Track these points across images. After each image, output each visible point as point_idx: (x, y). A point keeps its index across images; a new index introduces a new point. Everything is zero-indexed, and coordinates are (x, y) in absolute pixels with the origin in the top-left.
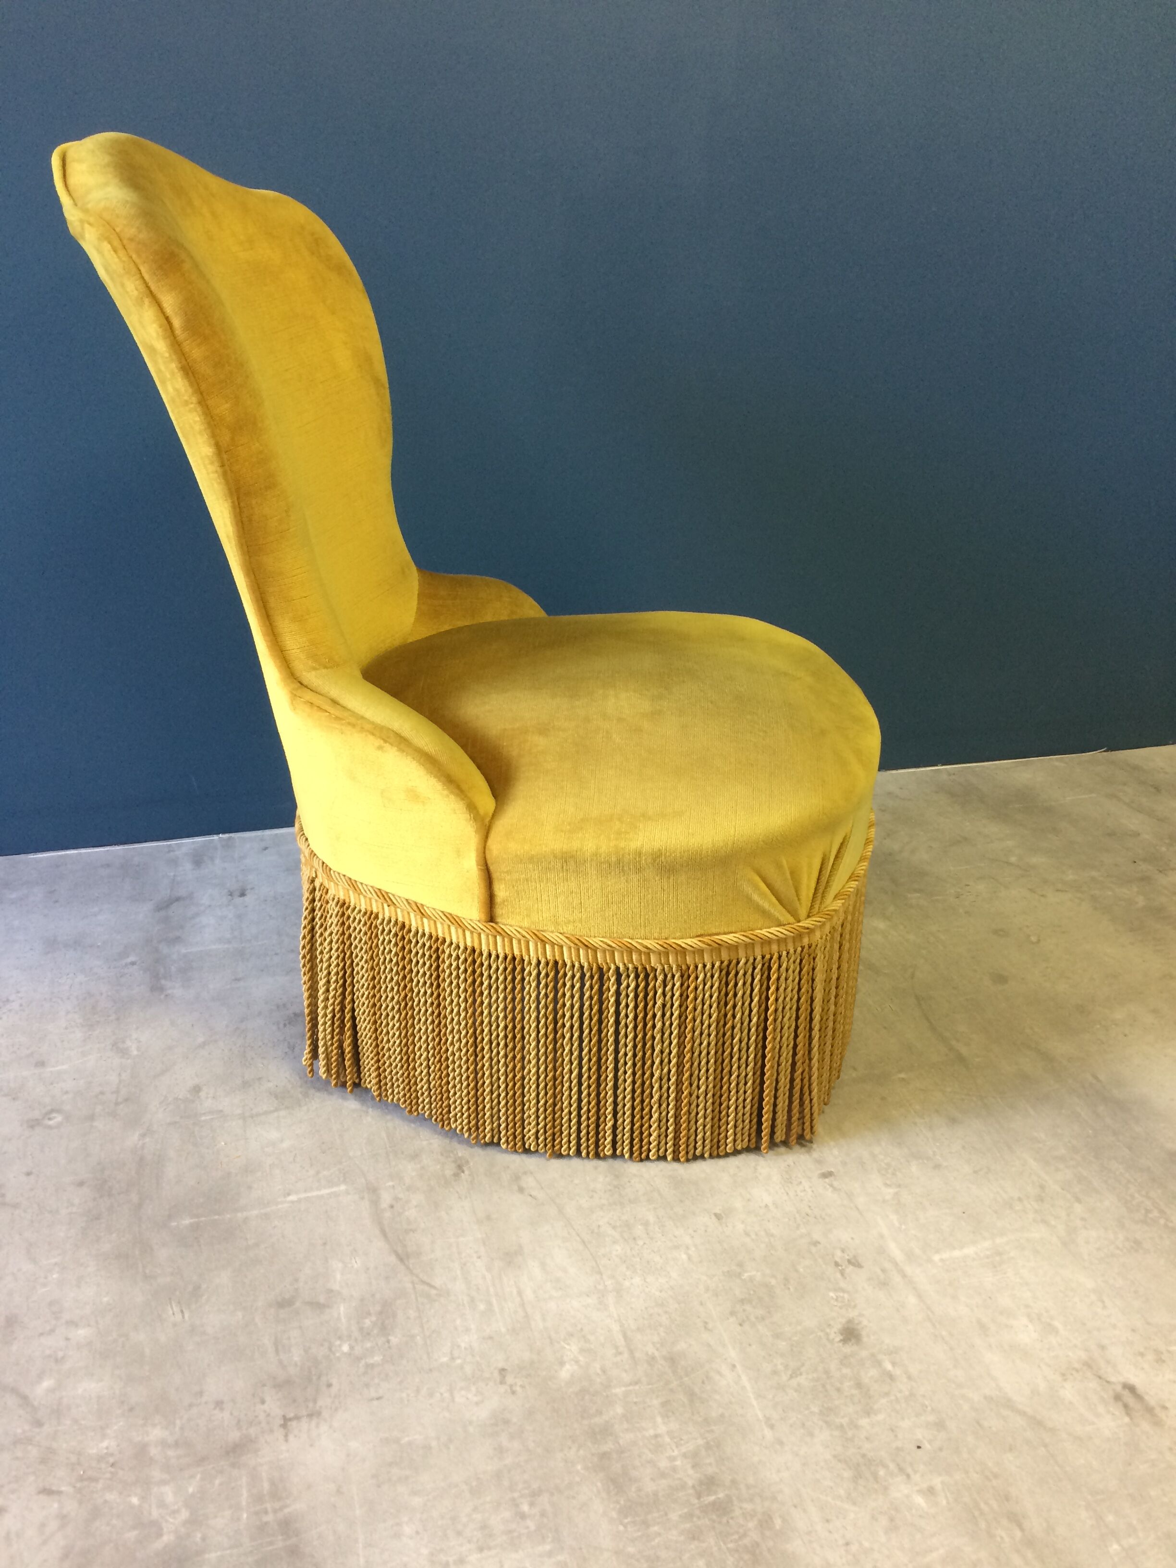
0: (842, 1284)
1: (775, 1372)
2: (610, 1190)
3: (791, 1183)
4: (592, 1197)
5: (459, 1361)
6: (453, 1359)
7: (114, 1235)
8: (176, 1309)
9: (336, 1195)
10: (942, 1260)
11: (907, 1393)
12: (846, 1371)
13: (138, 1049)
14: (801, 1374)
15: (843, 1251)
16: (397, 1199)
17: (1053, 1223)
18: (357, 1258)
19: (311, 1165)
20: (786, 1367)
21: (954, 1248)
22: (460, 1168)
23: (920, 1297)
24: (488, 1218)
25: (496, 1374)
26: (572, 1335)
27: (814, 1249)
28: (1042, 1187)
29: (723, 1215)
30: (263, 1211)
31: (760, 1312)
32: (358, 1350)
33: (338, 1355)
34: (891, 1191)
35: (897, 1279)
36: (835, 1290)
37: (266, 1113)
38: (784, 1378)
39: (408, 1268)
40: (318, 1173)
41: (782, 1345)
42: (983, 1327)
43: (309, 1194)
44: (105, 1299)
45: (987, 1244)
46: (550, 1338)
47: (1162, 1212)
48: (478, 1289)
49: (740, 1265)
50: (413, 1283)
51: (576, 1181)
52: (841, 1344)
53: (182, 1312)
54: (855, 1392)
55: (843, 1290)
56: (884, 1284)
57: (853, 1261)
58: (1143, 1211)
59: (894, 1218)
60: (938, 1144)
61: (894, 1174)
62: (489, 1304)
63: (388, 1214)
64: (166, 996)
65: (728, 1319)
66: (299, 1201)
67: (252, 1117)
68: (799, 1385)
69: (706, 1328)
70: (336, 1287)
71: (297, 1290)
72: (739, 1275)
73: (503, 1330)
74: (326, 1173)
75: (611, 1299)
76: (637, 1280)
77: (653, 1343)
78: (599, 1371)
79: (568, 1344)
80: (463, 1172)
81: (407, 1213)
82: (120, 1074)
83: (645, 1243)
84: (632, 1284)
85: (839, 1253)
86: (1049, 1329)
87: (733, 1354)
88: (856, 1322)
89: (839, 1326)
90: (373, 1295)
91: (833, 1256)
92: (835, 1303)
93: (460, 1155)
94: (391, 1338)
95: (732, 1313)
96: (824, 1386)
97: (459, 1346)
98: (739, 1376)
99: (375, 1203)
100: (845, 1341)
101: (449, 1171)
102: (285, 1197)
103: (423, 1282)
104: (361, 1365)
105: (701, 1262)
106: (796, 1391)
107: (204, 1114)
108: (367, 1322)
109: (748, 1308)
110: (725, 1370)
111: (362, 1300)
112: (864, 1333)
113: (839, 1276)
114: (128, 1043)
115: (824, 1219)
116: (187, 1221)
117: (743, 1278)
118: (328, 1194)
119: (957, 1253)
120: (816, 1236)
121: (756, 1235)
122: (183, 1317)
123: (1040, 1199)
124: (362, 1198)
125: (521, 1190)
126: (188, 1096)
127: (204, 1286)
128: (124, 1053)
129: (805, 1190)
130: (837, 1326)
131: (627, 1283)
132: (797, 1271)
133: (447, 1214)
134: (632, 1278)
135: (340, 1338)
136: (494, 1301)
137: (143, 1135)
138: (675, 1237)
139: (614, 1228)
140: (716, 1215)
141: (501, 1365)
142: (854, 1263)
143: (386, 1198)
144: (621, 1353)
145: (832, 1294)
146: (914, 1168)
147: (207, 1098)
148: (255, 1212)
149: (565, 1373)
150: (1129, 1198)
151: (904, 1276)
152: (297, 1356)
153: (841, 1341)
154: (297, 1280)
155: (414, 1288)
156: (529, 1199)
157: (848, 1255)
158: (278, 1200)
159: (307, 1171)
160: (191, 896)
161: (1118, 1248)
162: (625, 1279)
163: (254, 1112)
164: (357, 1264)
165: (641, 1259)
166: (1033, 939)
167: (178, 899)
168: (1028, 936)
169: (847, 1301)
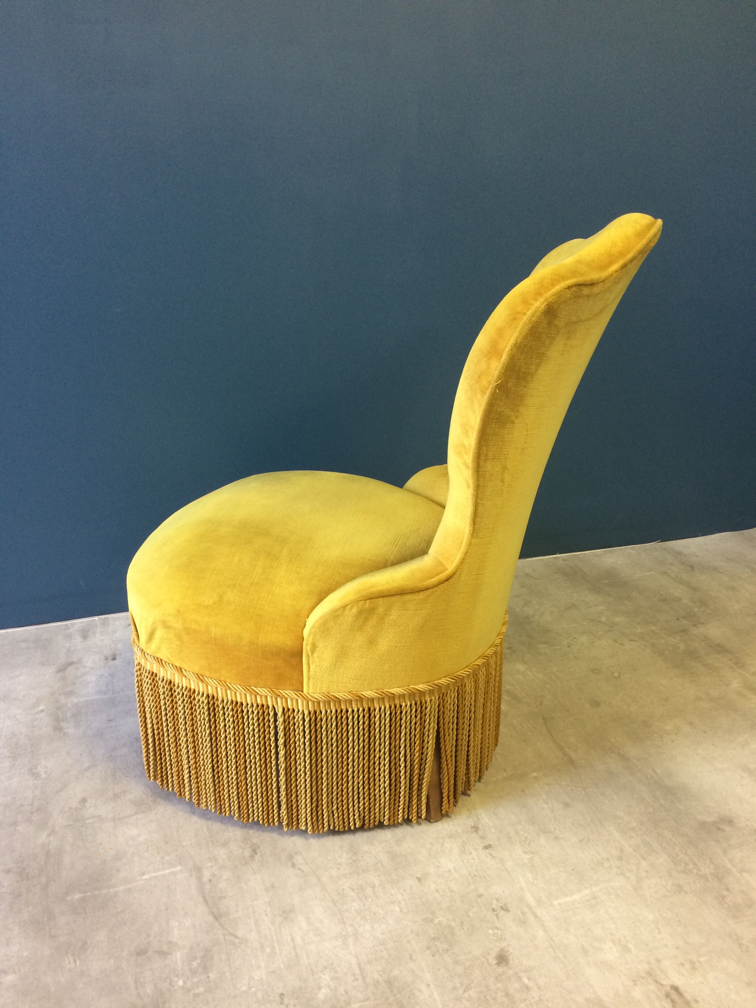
0: (497, 924)
1: (455, 988)
2: (351, 863)
3: (465, 853)
4: (339, 869)
5: (253, 989)
6: (250, 988)
7: (31, 907)
8: (71, 959)
9: (174, 874)
10: (559, 904)
11: (537, 999)
12: (500, 985)
13: (45, 773)
14: (471, 989)
15: (497, 900)
16: (214, 875)
17: (628, 875)
18: (188, 918)
19: (158, 853)
20: (462, 984)
21: (567, 896)
22: (254, 851)
23: (545, 930)
24: (273, 886)
25: (278, 999)
26: (326, 968)
27: (479, 900)
28: (621, 850)
29: (422, 878)
30: (127, 887)
31: (446, 946)
32: (189, 984)
33: (176, 988)
34: (528, 856)
35: (531, 918)
36: (493, 928)
37: (129, 816)
38: (461, 992)
39: (221, 924)
40: (163, 858)
41: (459, 969)
42: (585, 951)
43: (157, 874)
44: (25, 954)
45: (587, 892)
46: (312, 970)
47: (695, 864)
48: (266, 937)
49: (433, 913)
50: (224, 935)
51: (329, 858)
52: (496, 966)
53: (75, 961)
54: (505, 999)
55: (498, 929)
56: (523, 923)
57: (504, 907)
58: (683, 864)
59: (529, 876)
60: (557, 822)
61: (529, 844)
62: (273, 948)
63: (208, 886)
64: (64, 734)
65: (425, 952)
66: (150, 879)
67: (119, 819)
68: (470, 996)
69: (411, 959)
70: (174, 940)
71: (149, 943)
72: (432, 921)
73: (282, 966)
74: (167, 858)
75: (351, 941)
76: (368, 927)
77: (378, 971)
78: (343, 993)
79: (324, 974)
80: (256, 854)
81: (220, 885)
82: (33, 792)
83: (372, 901)
84: (364, 930)
85: (495, 902)
86: (626, 949)
87: (428, 977)
88: (506, 950)
89: (495, 954)
90: (198, 945)
91: (491, 904)
92: (493, 938)
93: (254, 841)
94: (210, 975)
95: (428, 948)
96: (485, 997)
97: (253, 979)
98: (432, 992)
99: (199, 878)
100: (499, 964)
101: (247, 854)
102: (141, 876)
103: (231, 934)
104: (190, 995)
105: (408, 912)
106: (468, 1000)
107: (89, 818)
108: (195, 964)
109: (438, 943)
110: (423, 988)
111: (191, 948)
112: (510, 958)
113: (495, 918)
114: (39, 769)
115: (486, 878)
116: (78, 896)
117: (435, 922)
118: (170, 873)
119: (569, 899)
120: (481, 891)
121: (443, 891)
122: (76, 964)
123: (620, 859)
124: (191, 875)
125: (294, 865)
126: (78, 806)
127: (89, 942)
128: (36, 775)
129: (474, 859)
130: (494, 954)
131: (361, 929)
132: (469, 916)
133: (246, 884)
134: (364, 926)
135: (177, 976)
136: (276, 946)
137: (49, 835)
138: (392, 895)
139: (353, 890)
140: (418, 878)
141: (280, 991)
142: (505, 909)
143: (207, 875)
144: (357, 980)
145: (491, 932)
146: (542, 840)
147: (90, 807)
148: (122, 888)
149: (322, 994)
150: (675, 856)
151: (536, 916)
152: (149, 989)
153: (496, 964)
154: (149, 936)
155: (225, 939)
156: (299, 872)
157: (501, 903)
158: (138, 879)
159: (156, 857)
160: (80, 661)
161: (668, 891)
162: (360, 927)
163: (121, 816)
164: (188, 922)
165: (370, 912)
166: (616, 675)
167: (72, 663)
168: (613, 673)
169: (500, 936)
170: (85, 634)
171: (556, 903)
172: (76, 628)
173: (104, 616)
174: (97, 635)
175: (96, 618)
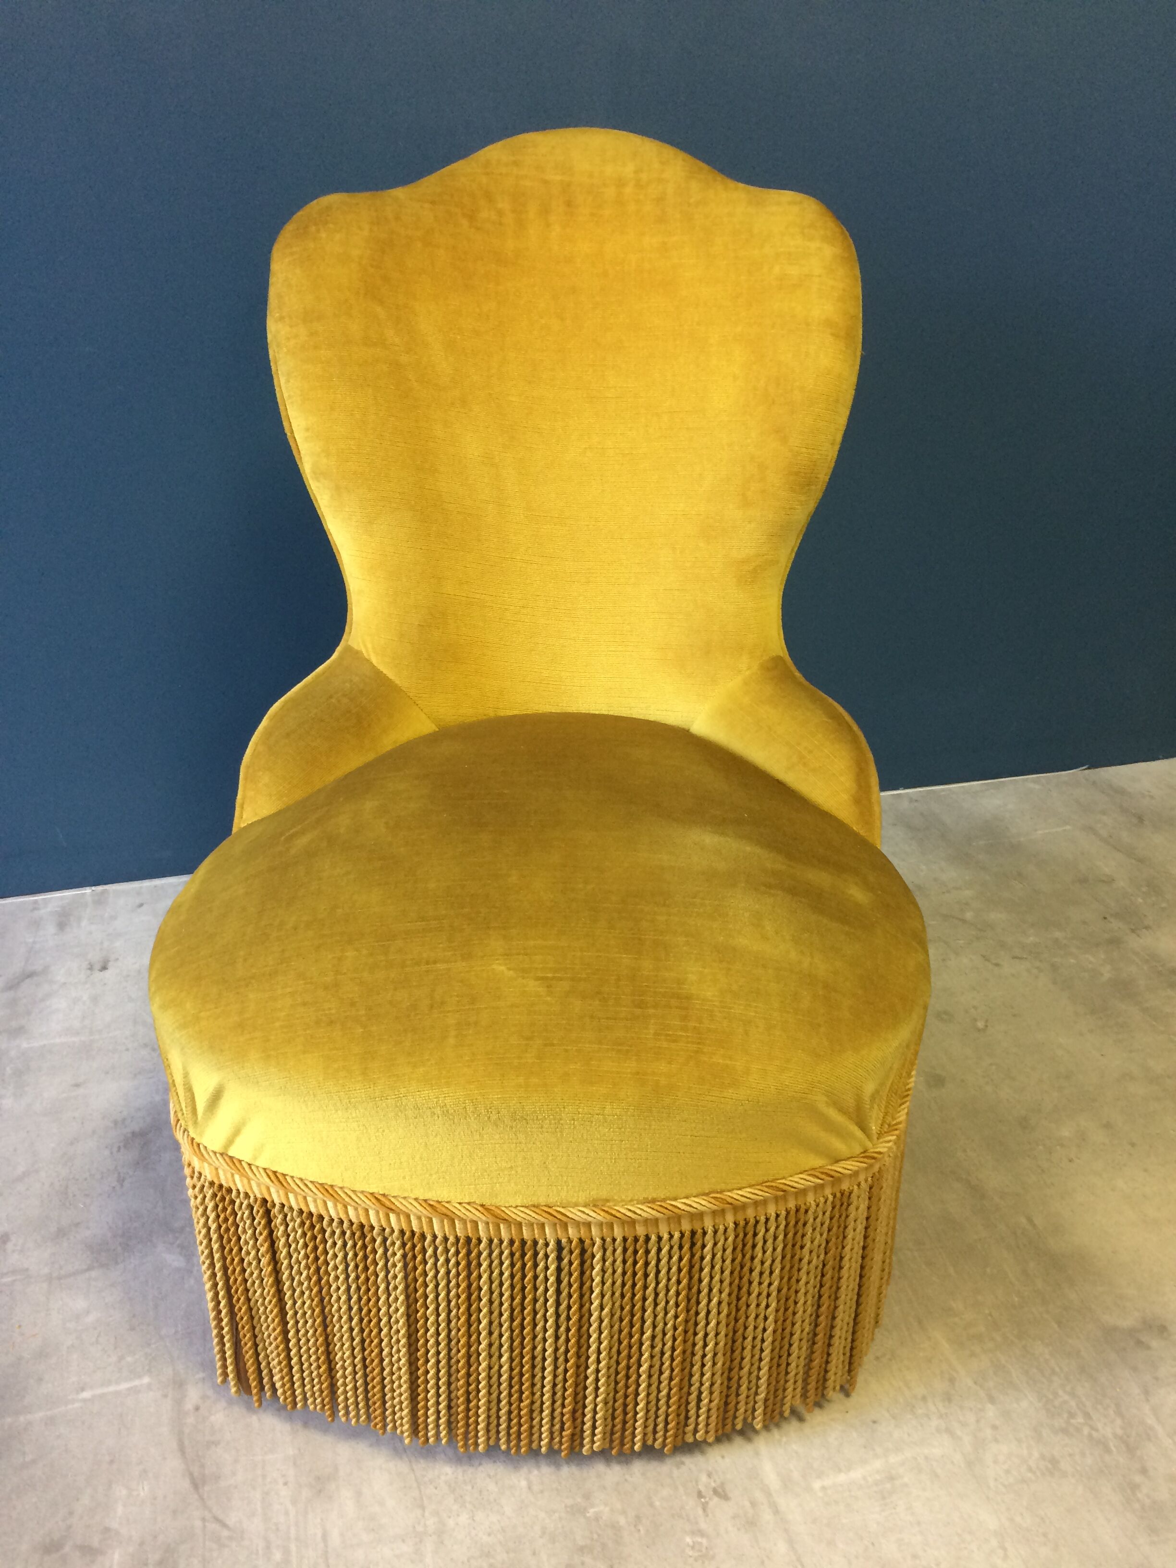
0: (703, 1526)
9: (135, 1391)
10: (824, 1488)
15: (709, 1476)
16: (204, 1398)
17: (959, 1433)
18: (145, 1483)
19: (115, 1348)
21: (840, 1471)
23: (791, 1542)
30: (49, 1413)
35: (767, 1516)
36: (693, 1533)
37: (76, 1273)
39: (202, 1499)
40: (121, 1358)
43: (105, 1390)
45: (878, 1464)
47: (1087, 1416)
48: (278, 1529)
49: (588, 1498)
50: (204, 1520)
55: (702, 1533)
56: (751, 1524)
57: (720, 1490)
58: (1065, 1415)
62: (286, 1552)
63: (190, 1420)
66: (92, 1400)
67: (60, 1278)
70: (114, 1525)
71: (69, 1527)
74: (129, 1359)
75: (429, 1547)
76: (464, 1518)
81: (213, 1418)
84: (457, 1524)
85: (704, 1480)
90: (155, 1538)
91: (697, 1482)
92: (691, 1553)
99: (179, 1402)
102: (78, 1393)
103: (217, 1520)
105: (543, 1494)
111: (142, 1544)
113: (700, 1511)
117: (588, 1515)
118: (129, 1389)
119: (842, 1478)
123: (947, 1398)
124: (165, 1396)
131: (451, 1523)
132: (652, 1505)
134: (458, 1515)
136: (293, 1547)
142: (721, 1494)
143: (194, 1400)
145: (688, 1540)
147: (13, 1251)
148: (40, 1415)
150: (1051, 1397)
151: (776, 1511)
154: (71, 1514)
157: (715, 1481)
158: (70, 1398)
159: (109, 1356)
160: (46, 970)
161: (1030, 1469)
162: (450, 1517)
163: (63, 1272)
164: (144, 1490)
165: (473, 1487)
166: (980, 1024)
167: (31, 975)
168: (975, 1020)
169: (704, 1550)
170: (63, 921)
171: (817, 1485)
172: (50, 908)
173: (100, 888)
174: (84, 923)
175: (88, 890)
